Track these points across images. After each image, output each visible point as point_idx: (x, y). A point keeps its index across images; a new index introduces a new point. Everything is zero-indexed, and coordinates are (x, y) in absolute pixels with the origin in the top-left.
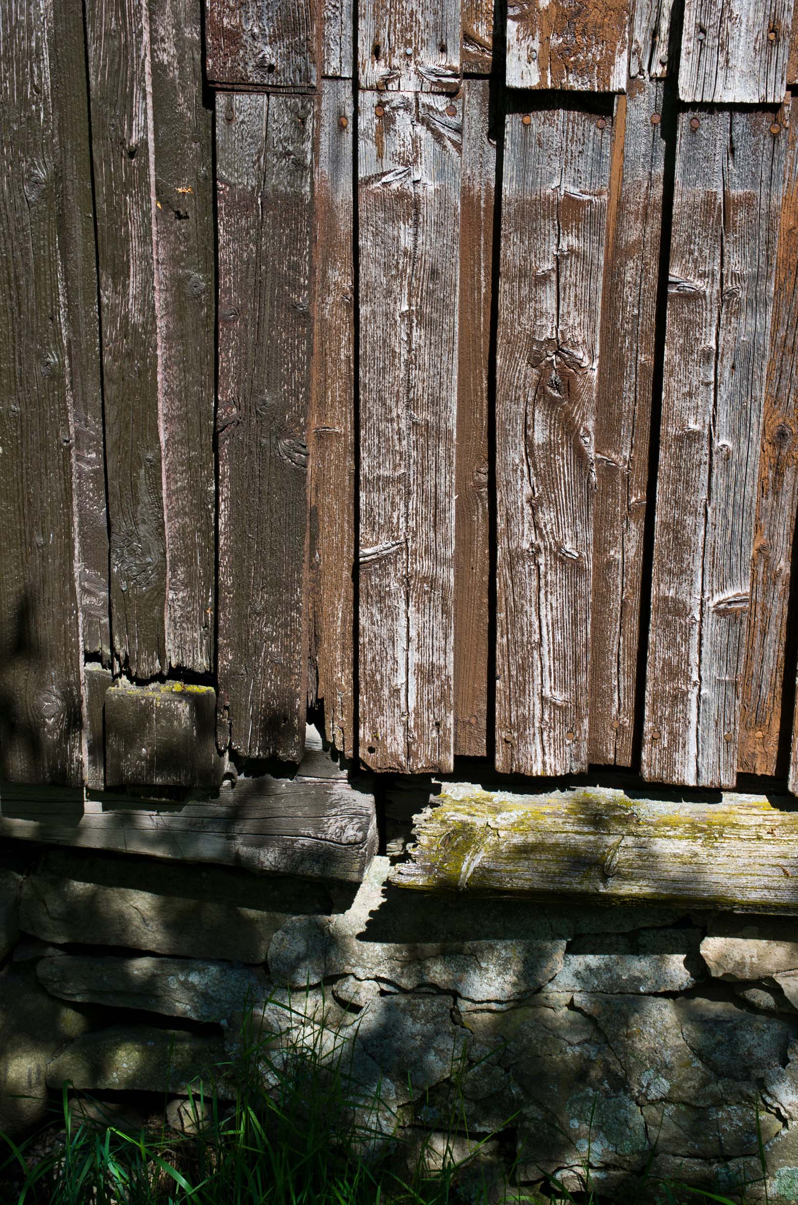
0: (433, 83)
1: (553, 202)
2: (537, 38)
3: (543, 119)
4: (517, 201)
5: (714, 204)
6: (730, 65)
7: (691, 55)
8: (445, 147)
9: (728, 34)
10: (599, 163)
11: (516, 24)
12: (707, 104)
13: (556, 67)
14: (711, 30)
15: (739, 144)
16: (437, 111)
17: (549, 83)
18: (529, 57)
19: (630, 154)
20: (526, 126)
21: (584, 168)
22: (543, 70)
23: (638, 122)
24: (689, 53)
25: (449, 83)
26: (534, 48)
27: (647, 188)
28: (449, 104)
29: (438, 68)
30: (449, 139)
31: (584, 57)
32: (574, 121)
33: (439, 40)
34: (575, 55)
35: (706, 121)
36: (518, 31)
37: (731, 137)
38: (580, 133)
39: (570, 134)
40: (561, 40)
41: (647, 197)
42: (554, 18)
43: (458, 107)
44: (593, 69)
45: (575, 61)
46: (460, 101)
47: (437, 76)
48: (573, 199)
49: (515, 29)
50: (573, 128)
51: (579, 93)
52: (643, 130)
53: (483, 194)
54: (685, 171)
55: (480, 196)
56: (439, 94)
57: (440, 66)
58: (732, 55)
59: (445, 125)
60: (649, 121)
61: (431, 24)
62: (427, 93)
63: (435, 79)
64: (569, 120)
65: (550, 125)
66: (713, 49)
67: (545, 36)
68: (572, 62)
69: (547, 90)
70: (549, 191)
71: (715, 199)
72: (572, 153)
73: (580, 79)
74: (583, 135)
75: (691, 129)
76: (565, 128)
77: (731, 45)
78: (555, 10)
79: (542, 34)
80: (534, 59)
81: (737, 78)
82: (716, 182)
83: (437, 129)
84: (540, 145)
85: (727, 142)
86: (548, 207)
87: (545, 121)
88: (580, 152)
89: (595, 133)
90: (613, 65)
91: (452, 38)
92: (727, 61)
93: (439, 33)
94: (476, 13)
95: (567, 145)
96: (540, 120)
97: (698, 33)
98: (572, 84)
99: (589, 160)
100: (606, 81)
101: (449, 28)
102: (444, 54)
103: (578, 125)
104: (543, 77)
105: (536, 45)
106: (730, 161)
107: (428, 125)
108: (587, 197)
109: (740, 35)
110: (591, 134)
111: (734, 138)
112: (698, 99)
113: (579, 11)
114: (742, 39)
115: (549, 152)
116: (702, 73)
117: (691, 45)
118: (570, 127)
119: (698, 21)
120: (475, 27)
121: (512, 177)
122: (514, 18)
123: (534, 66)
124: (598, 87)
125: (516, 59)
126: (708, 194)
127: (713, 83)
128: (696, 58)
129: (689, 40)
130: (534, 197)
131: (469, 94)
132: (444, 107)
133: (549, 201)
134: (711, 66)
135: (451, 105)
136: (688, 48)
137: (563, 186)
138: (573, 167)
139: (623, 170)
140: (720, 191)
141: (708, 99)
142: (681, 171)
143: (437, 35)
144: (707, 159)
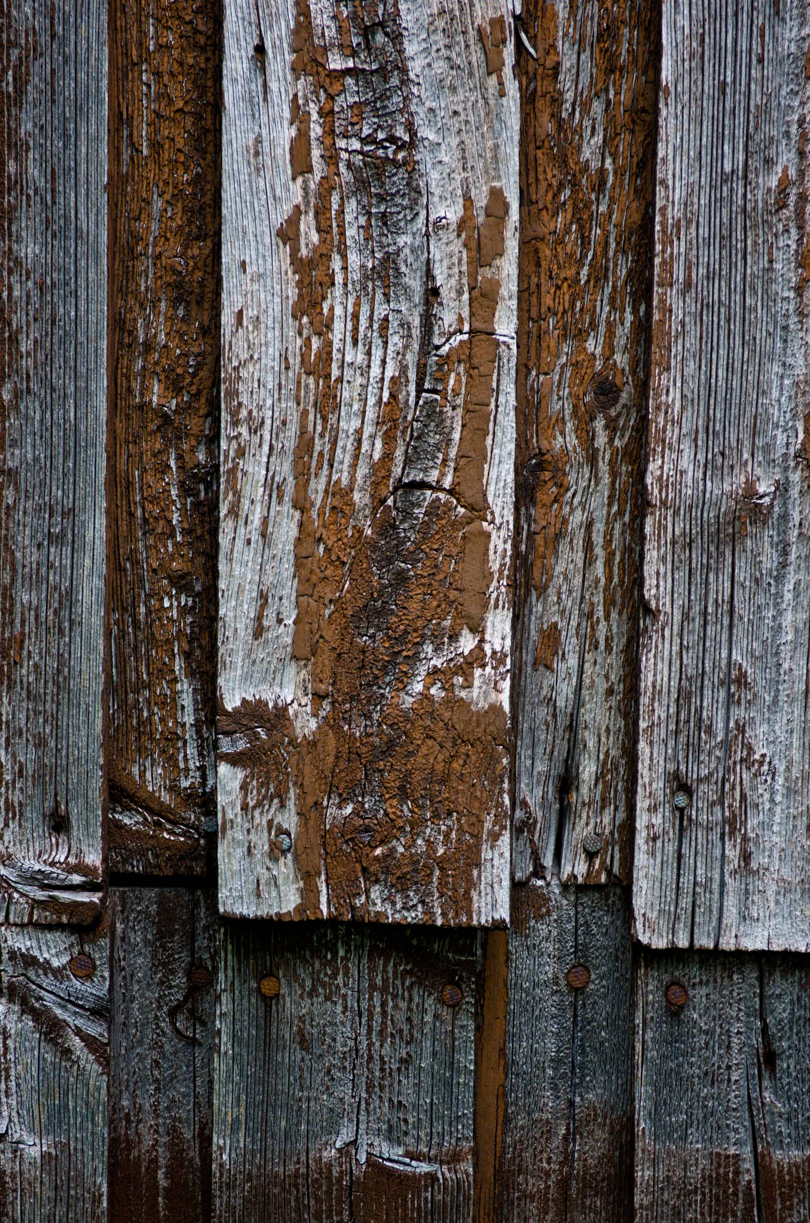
0: (36, 903)
1: (340, 1180)
2: (291, 804)
3: (308, 983)
4: (250, 1178)
5: (736, 1184)
6: (754, 865)
7: (659, 844)
8: (67, 1052)
9: (743, 797)
10: (449, 1084)
11: (240, 774)
12: (703, 951)
13: (340, 870)
14: (703, 787)
15: (785, 1044)
16: (46, 967)
17: (324, 908)
18: (273, 845)
19: (520, 1059)
20: (269, 1001)
21: (413, 1098)
22: (307, 876)
23: (536, 985)
24: (655, 839)
25: (76, 905)
26: (285, 826)
27: (565, 1138)
28: (76, 950)
29: (48, 869)
30: (78, 1032)
31: (407, 847)
32: (384, 990)
33: (49, 804)
34: (382, 842)
35: (704, 991)
36: (244, 787)
37: (765, 1028)
38: (400, 1017)
39: (378, 1018)
40: (349, 810)
41: (568, 1159)
42: (331, 759)
43: (100, 957)
44: (430, 875)
45: (385, 856)
46: (104, 942)
47: (44, 887)
48: (391, 1172)
49: (236, 784)
50: (383, 1005)
51: (397, 927)
52: (550, 1005)
53: (163, 1156)
54: (659, 1106)
55: (155, 1161)
56: (50, 927)
57: (53, 864)
58: (757, 844)
59: (68, 1001)
60: (563, 982)
61: (30, 769)
62: (22, 926)
63: (40, 895)
64: (373, 987)
65: (328, 998)
66: (709, 829)
67: (310, 800)
68: (377, 858)
69: (319, 922)
70: (330, 1154)
71: (737, 1173)
72: (383, 1062)
73: (398, 898)
74: (409, 1020)
75: (668, 1009)
76: (365, 1005)
77: (752, 822)
78: (331, 741)
79: (302, 796)
80: (284, 852)
81: (770, 894)
82: (736, 1131)
83: (48, 1009)
84: (304, 1043)
85: (756, 1040)
86: (329, 1192)
87: (314, 989)
88: (401, 1061)
89: (436, 1017)
90: (478, 865)
91: (81, 801)
92: (746, 857)
93: (51, 790)
94: (138, 739)
95: (370, 1045)
96: (303, 987)
97: (673, 793)
98: (378, 908)
99: (426, 1080)
100: (464, 903)
101: (74, 778)
102: (62, 838)
103: (395, 997)
104: (309, 893)
105: (289, 820)
106: (766, 1083)
107: (24, 1002)
108: (424, 1168)
109: (772, 800)
110: (428, 1018)
111: (773, 1030)
112: (683, 942)
113: (391, 744)
114: (778, 809)
115: (328, 1060)
116: (686, 882)
117: (657, 820)
118: (377, 1001)
119: (671, 767)
120: (135, 770)
121: (236, 1121)
122: (234, 760)
123: (285, 868)
124: (444, 915)
125: (240, 852)
126: (719, 1160)
127: (715, 906)
128: (671, 848)
129: (652, 809)
130: (292, 1167)
131: (125, 920)
132: (65, 959)
133: (329, 1177)
134: (709, 867)
135: (82, 953)
136: (651, 826)
137: (364, 1140)
138: (386, 1095)
139: (505, 1095)
140: (747, 1152)
141: (705, 942)
142: (649, 1104)
143: (44, 793)
144: (711, 1078)
